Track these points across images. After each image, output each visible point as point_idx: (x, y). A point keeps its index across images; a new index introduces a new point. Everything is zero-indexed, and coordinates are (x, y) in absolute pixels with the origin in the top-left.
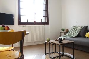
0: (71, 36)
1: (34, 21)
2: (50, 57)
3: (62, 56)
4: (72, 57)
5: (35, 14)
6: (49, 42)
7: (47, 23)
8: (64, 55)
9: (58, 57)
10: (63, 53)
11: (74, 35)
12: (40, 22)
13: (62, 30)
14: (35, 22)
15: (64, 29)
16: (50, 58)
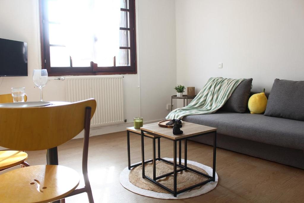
0: (204, 108)
1: (92, 63)
2: (144, 177)
3: (181, 171)
4: (211, 175)
5: (96, 40)
6: (140, 132)
7: (132, 69)
8: (186, 168)
9: (168, 175)
10: (183, 161)
11: (214, 106)
12: (112, 65)
13: (176, 89)
14: (96, 65)
15: (183, 88)
16: (144, 181)
